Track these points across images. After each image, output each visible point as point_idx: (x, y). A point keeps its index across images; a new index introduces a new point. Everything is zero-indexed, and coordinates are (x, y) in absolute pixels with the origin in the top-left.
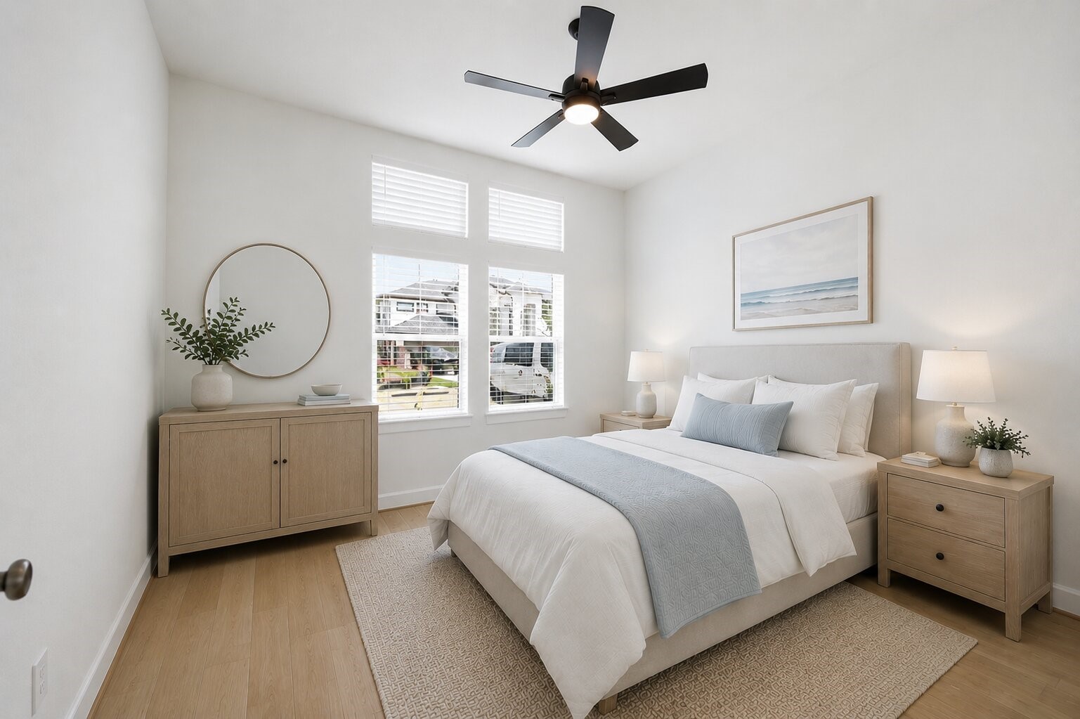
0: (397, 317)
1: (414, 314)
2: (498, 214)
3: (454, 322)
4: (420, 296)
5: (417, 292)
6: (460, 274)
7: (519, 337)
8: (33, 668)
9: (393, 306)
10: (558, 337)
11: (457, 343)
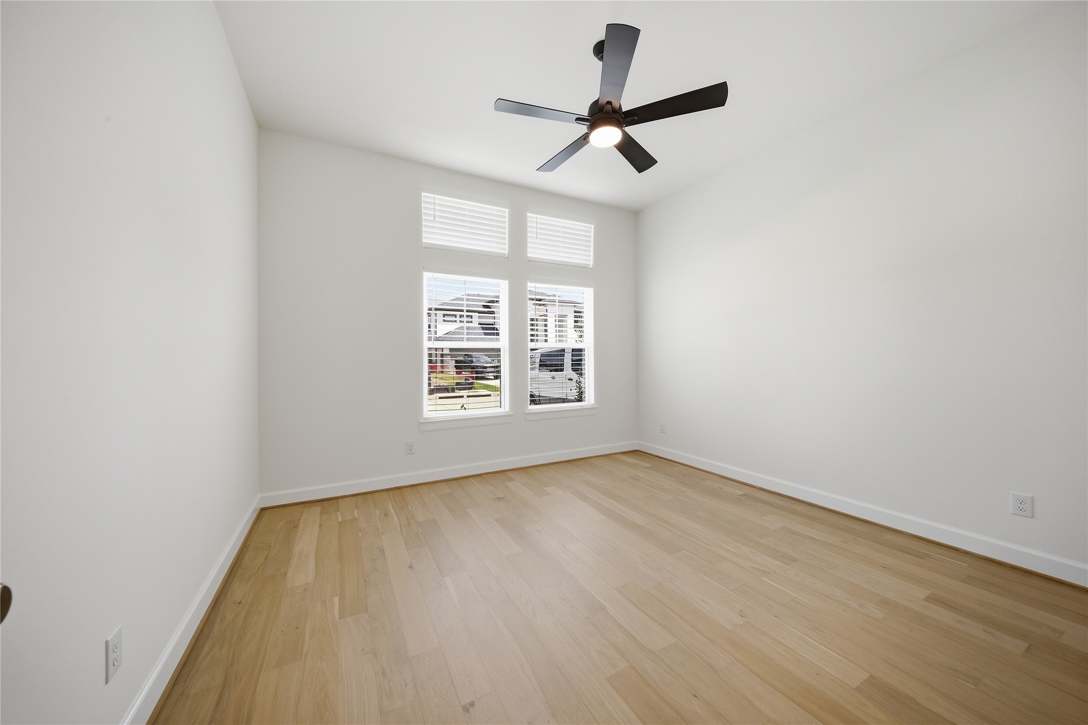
0: (443, 328)
1: (459, 325)
2: (535, 236)
3: (495, 332)
4: (465, 308)
5: (462, 305)
6: (500, 288)
7: (553, 344)
8: (107, 643)
9: (440, 317)
10: (588, 344)
11: (499, 350)
